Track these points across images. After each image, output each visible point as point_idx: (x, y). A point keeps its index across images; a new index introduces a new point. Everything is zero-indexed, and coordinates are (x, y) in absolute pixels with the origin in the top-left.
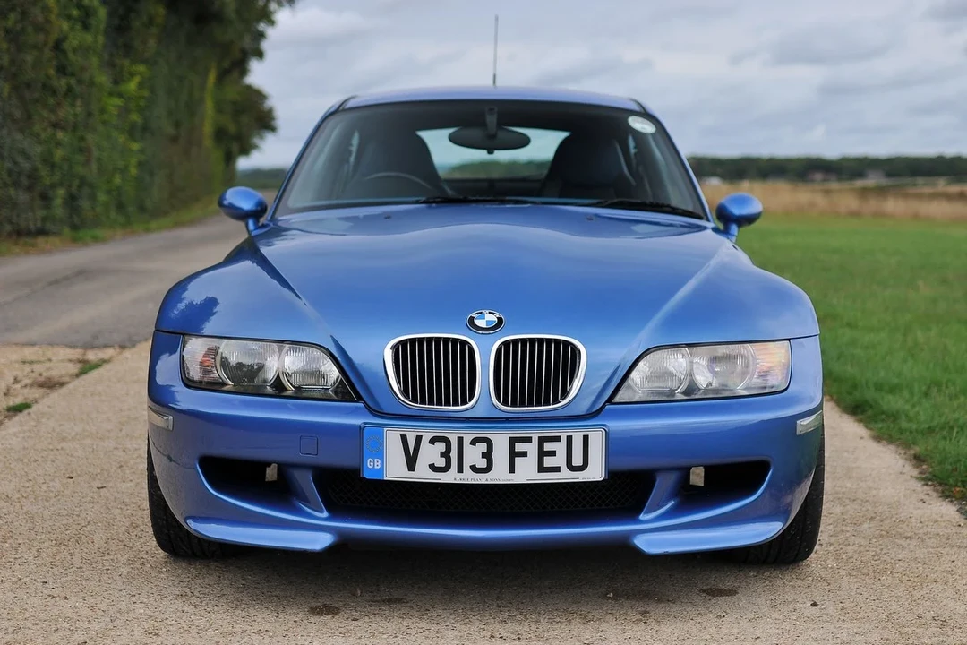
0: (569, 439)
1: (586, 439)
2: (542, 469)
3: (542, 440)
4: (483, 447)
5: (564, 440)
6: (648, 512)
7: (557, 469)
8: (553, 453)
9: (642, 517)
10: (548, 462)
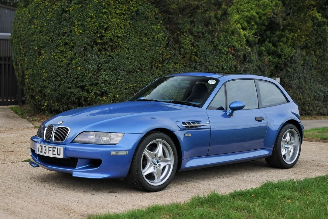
0: (57, 148)
1: (60, 148)
2: (53, 154)
3: (53, 148)
4: (45, 148)
5: (56, 148)
6: (77, 167)
7: (55, 154)
8: (55, 151)
9: (76, 168)
10: (54, 153)
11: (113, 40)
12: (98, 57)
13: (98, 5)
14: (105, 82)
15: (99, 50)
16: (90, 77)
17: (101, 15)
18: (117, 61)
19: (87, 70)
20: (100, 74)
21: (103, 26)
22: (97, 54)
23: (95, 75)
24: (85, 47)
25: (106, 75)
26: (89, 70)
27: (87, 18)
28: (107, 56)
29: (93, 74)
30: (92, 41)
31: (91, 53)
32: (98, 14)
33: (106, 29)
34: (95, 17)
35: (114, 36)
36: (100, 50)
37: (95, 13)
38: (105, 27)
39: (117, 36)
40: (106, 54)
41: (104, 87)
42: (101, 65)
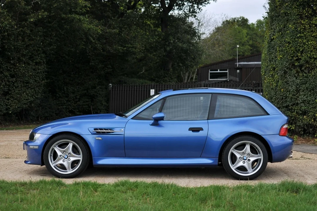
11: (310, 62)
12: (297, 78)
13: (294, 31)
14: (304, 102)
15: (296, 72)
16: (291, 98)
17: (296, 39)
18: (314, 82)
19: (288, 91)
20: (299, 94)
21: (299, 50)
22: (295, 76)
23: (295, 95)
24: (285, 70)
25: (305, 95)
26: (290, 91)
27: (285, 44)
28: (304, 77)
29: (293, 95)
30: (290, 65)
31: (290, 75)
32: (295, 39)
33: (302, 52)
34: (291, 42)
35: (310, 58)
36: (298, 72)
37: (292, 39)
38: (301, 50)
39: (314, 58)
40: (303, 75)
41: (303, 107)
42: (300, 86)
